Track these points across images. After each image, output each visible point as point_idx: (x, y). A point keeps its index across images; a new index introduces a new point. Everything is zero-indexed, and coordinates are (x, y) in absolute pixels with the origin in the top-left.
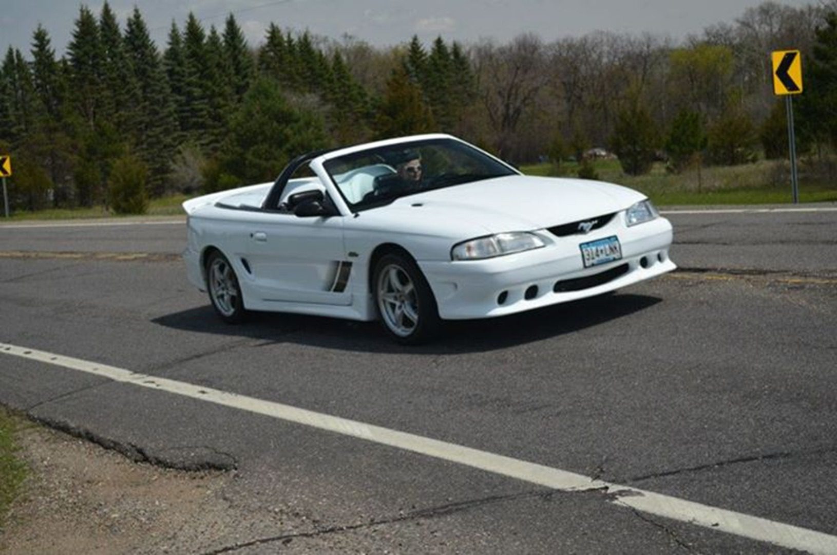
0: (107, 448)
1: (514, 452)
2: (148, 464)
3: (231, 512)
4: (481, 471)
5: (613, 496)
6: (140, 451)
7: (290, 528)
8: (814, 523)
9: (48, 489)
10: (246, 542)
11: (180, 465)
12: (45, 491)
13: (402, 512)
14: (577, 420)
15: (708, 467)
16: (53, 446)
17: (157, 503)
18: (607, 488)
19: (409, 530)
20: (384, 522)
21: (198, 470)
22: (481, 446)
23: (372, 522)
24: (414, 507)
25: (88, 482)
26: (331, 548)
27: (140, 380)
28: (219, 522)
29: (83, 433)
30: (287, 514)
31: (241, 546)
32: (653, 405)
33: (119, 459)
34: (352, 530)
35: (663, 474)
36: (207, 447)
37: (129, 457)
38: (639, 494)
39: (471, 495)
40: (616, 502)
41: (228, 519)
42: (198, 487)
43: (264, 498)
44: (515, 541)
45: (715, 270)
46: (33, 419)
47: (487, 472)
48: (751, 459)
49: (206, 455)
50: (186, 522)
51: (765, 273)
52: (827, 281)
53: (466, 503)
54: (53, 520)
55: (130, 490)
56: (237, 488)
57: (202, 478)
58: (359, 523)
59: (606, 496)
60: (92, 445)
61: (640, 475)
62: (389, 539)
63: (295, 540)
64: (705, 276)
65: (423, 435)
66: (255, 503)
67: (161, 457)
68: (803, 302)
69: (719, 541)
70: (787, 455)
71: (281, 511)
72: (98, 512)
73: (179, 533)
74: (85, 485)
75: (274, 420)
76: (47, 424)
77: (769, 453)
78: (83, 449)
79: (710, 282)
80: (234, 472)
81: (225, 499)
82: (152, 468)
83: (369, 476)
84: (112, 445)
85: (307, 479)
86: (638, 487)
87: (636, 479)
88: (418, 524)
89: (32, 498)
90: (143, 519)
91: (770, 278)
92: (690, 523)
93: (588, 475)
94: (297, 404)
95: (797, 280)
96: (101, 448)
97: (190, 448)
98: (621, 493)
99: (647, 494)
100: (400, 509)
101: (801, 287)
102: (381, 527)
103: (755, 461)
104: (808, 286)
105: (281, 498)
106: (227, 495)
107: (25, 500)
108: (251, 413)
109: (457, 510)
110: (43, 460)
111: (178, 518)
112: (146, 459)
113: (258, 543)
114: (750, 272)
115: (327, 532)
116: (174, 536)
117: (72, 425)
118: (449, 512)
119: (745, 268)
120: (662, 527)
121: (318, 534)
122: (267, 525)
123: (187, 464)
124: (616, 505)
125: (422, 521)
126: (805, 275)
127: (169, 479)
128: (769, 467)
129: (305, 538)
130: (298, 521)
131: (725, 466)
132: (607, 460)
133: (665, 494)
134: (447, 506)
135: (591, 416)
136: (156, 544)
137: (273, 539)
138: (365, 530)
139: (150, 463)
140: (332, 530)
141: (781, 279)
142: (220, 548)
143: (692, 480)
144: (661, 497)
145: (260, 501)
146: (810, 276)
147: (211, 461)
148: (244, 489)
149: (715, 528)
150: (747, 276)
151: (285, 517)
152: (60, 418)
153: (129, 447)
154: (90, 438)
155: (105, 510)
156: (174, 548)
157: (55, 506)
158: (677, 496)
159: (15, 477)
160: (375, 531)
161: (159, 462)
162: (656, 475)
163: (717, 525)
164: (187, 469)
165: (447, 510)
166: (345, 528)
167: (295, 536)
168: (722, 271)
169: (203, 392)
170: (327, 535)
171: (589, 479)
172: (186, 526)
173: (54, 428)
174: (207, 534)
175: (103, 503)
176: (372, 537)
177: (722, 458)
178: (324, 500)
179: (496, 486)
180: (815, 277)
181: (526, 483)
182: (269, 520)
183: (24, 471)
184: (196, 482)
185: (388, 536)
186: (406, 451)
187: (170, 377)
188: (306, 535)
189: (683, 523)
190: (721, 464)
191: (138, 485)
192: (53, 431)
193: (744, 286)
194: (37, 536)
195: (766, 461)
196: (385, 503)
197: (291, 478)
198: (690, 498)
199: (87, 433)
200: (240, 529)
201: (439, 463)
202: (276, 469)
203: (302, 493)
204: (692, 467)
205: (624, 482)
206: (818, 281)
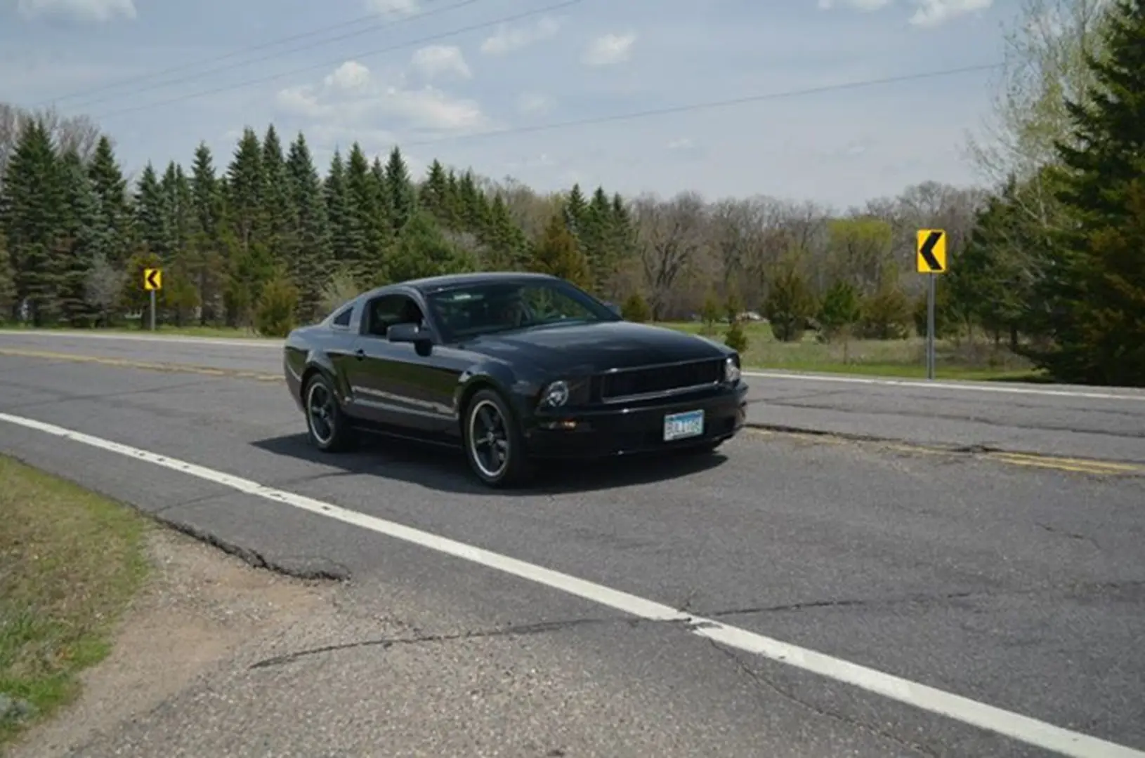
0: (229, 552)
1: (611, 583)
2: (265, 570)
3: (338, 616)
4: (576, 596)
5: (694, 627)
6: (259, 557)
7: (392, 634)
8: (871, 662)
9: (169, 585)
10: (350, 643)
11: (297, 573)
12: (165, 586)
13: (498, 627)
14: (675, 558)
15: (785, 608)
16: (178, 547)
17: (270, 604)
18: (689, 620)
19: (503, 643)
20: (478, 634)
21: (312, 578)
22: (580, 574)
23: (469, 634)
24: (509, 624)
25: (208, 581)
26: (428, 654)
27: (267, 493)
28: (327, 624)
29: (207, 537)
30: (391, 622)
31: (344, 646)
32: (747, 550)
33: (239, 562)
34: (449, 640)
35: (745, 611)
36: (323, 558)
37: (249, 562)
38: (719, 627)
39: (564, 616)
40: (695, 632)
41: (335, 623)
42: (311, 593)
43: (370, 606)
44: (597, 659)
45: (832, 434)
46: (160, 521)
47: (582, 598)
48: (826, 604)
49: (322, 565)
50: (296, 622)
51: (877, 440)
52: (933, 452)
53: (558, 624)
54: (171, 613)
55: (247, 591)
56: (348, 595)
57: (316, 585)
58: (456, 633)
59: (687, 627)
60: (214, 548)
61: (722, 610)
62: (482, 650)
63: (394, 644)
64: (820, 439)
65: (528, 561)
66: (362, 610)
67: (280, 564)
68: (907, 469)
69: (782, 671)
70: (860, 603)
71: (386, 619)
72: (215, 608)
73: (288, 632)
74: (205, 584)
75: (391, 538)
76: (173, 526)
77: (844, 599)
78: (205, 552)
79: (824, 444)
80: (346, 582)
81: (335, 605)
82: (271, 573)
83: (472, 594)
84: (233, 550)
85: (414, 593)
86: (721, 621)
87: (719, 614)
88: (511, 639)
89: (153, 591)
90: (256, 618)
91: (882, 445)
92: (760, 654)
93: (675, 607)
94: (414, 524)
95: (907, 448)
96: (223, 552)
97: (308, 558)
98: (702, 625)
99: (726, 627)
100: (497, 624)
101: (908, 455)
102: (478, 639)
103: (830, 607)
104: (915, 455)
105: (387, 608)
106: (338, 602)
107: (146, 593)
108: (369, 531)
109: (549, 629)
110: (166, 558)
111: (289, 618)
112: (264, 565)
113: (361, 645)
114: (865, 438)
115: (424, 639)
116: (283, 634)
117: (197, 528)
118: (542, 630)
119: (860, 434)
120: (733, 656)
121: (416, 641)
122: (371, 630)
123: (303, 572)
124: (696, 635)
125: (515, 636)
126: (914, 444)
127: (285, 584)
128: (841, 611)
129: (404, 644)
130: (400, 629)
131: (802, 609)
132: (695, 595)
133: (742, 628)
134: (539, 625)
135: (688, 556)
136: (265, 639)
137: (377, 643)
138: (461, 640)
139: (268, 568)
140: (430, 639)
141: (890, 446)
142: (324, 646)
143: (770, 618)
144: (738, 631)
145: (367, 608)
146: (919, 446)
147: (326, 571)
148: (353, 597)
149: (780, 660)
150: (859, 442)
151: (388, 624)
152: (186, 522)
153: (249, 553)
154: (214, 542)
155: (222, 607)
156: (282, 644)
157: (174, 600)
158: (753, 631)
159: (138, 572)
160: (470, 642)
161: (277, 569)
162: (737, 612)
163: (782, 657)
164: (301, 576)
165: (539, 628)
166: (442, 636)
167: (396, 641)
168: (839, 434)
169: (326, 508)
170: (426, 643)
171: (675, 611)
172: (295, 627)
173: (181, 531)
174: (314, 634)
175: (219, 600)
176: (468, 648)
177: (801, 601)
178: (428, 612)
179: (588, 611)
180: (923, 447)
181: (617, 610)
182: (373, 625)
183: (147, 567)
184: (309, 589)
185: (481, 647)
186: (510, 575)
187: (296, 492)
188: (407, 641)
189: (754, 654)
190: (798, 606)
191: (254, 587)
192: (179, 534)
193: (856, 451)
194: (154, 626)
195: (841, 607)
196: (483, 617)
197: (399, 591)
198: (764, 633)
199: (211, 538)
200: (345, 631)
201: (539, 586)
202: (385, 581)
203: (408, 604)
204: (772, 606)
205: (706, 616)
206: (926, 451)
